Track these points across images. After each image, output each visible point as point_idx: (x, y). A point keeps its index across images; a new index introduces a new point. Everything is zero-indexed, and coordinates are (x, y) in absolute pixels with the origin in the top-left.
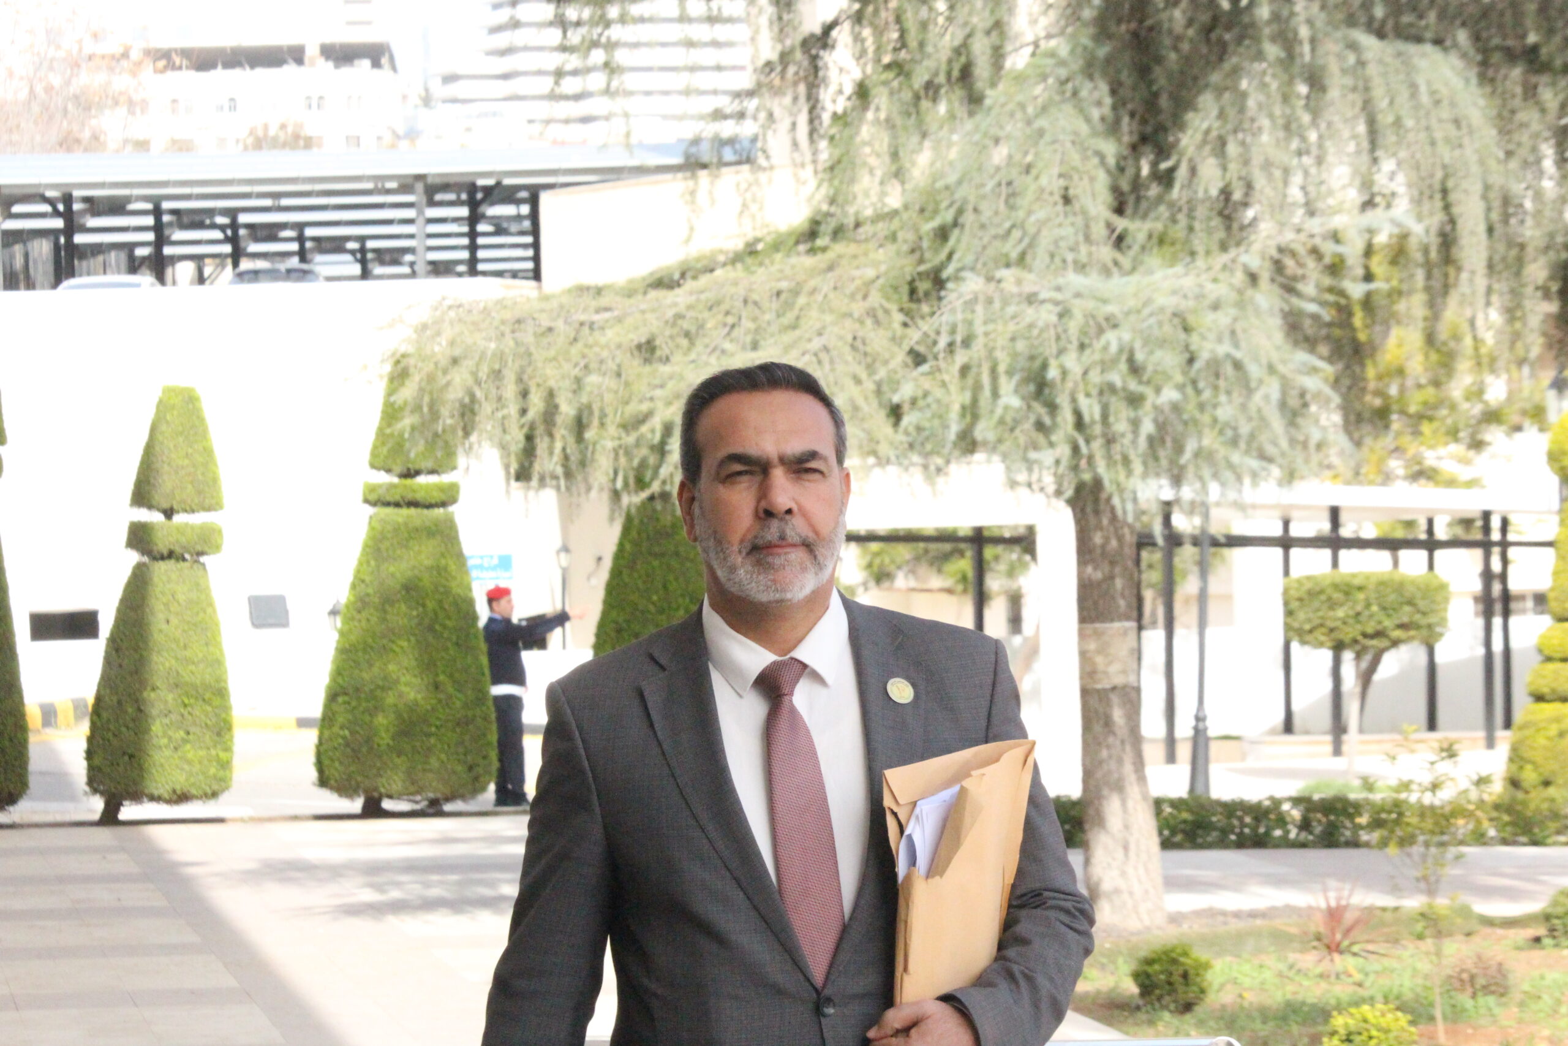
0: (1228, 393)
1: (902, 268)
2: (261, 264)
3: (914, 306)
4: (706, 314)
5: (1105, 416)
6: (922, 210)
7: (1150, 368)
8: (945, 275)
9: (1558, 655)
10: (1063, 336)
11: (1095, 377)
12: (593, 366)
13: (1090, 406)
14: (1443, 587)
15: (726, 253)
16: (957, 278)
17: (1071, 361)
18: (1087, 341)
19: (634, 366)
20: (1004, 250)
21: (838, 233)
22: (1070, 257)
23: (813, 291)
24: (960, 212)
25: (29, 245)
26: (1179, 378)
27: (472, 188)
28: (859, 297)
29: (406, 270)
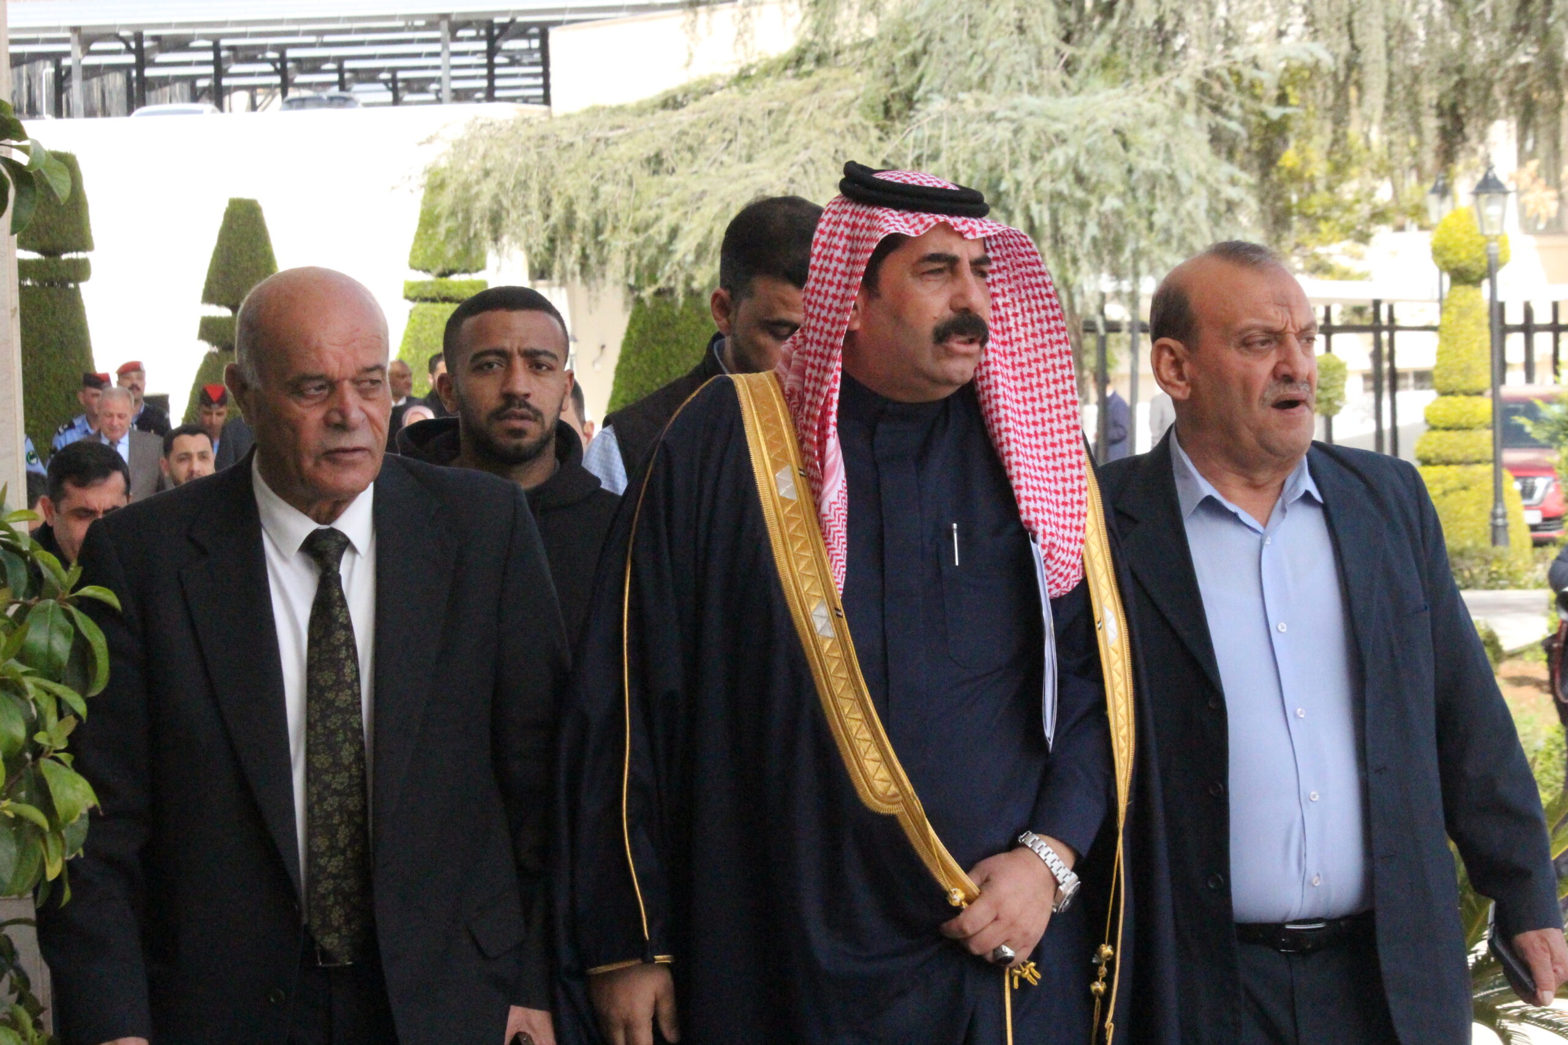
0: (1163, 199)
1: (878, 90)
2: (306, 93)
3: (888, 123)
4: (707, 131)
5: (1054, 220)
6: (895, 40)
7: (1094, 179)
8: (915, 97)
9: (1442, 425)
10: (1017, 150)
11: (1046, 185)
12: (608, 176)
13: (1041, 212)
14: (1340, 366)
15: (724, 78)
16: (926, 100)
17: (1025, 174)
18: (1038, 154)
19: (643, 177)
20: (968, 74)
21: (820, 60)
22: (1024, 80)
23: (801, 110)
24: (928, 41)
25: (105, 78)
26: (1120, 188)
27: (490, 25)
28: (840, 115)
29: (432, 97)
